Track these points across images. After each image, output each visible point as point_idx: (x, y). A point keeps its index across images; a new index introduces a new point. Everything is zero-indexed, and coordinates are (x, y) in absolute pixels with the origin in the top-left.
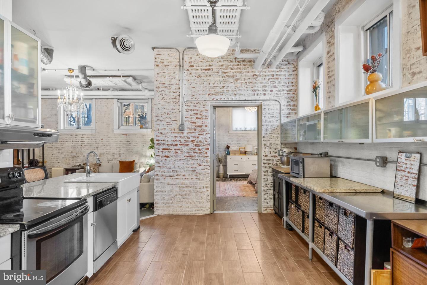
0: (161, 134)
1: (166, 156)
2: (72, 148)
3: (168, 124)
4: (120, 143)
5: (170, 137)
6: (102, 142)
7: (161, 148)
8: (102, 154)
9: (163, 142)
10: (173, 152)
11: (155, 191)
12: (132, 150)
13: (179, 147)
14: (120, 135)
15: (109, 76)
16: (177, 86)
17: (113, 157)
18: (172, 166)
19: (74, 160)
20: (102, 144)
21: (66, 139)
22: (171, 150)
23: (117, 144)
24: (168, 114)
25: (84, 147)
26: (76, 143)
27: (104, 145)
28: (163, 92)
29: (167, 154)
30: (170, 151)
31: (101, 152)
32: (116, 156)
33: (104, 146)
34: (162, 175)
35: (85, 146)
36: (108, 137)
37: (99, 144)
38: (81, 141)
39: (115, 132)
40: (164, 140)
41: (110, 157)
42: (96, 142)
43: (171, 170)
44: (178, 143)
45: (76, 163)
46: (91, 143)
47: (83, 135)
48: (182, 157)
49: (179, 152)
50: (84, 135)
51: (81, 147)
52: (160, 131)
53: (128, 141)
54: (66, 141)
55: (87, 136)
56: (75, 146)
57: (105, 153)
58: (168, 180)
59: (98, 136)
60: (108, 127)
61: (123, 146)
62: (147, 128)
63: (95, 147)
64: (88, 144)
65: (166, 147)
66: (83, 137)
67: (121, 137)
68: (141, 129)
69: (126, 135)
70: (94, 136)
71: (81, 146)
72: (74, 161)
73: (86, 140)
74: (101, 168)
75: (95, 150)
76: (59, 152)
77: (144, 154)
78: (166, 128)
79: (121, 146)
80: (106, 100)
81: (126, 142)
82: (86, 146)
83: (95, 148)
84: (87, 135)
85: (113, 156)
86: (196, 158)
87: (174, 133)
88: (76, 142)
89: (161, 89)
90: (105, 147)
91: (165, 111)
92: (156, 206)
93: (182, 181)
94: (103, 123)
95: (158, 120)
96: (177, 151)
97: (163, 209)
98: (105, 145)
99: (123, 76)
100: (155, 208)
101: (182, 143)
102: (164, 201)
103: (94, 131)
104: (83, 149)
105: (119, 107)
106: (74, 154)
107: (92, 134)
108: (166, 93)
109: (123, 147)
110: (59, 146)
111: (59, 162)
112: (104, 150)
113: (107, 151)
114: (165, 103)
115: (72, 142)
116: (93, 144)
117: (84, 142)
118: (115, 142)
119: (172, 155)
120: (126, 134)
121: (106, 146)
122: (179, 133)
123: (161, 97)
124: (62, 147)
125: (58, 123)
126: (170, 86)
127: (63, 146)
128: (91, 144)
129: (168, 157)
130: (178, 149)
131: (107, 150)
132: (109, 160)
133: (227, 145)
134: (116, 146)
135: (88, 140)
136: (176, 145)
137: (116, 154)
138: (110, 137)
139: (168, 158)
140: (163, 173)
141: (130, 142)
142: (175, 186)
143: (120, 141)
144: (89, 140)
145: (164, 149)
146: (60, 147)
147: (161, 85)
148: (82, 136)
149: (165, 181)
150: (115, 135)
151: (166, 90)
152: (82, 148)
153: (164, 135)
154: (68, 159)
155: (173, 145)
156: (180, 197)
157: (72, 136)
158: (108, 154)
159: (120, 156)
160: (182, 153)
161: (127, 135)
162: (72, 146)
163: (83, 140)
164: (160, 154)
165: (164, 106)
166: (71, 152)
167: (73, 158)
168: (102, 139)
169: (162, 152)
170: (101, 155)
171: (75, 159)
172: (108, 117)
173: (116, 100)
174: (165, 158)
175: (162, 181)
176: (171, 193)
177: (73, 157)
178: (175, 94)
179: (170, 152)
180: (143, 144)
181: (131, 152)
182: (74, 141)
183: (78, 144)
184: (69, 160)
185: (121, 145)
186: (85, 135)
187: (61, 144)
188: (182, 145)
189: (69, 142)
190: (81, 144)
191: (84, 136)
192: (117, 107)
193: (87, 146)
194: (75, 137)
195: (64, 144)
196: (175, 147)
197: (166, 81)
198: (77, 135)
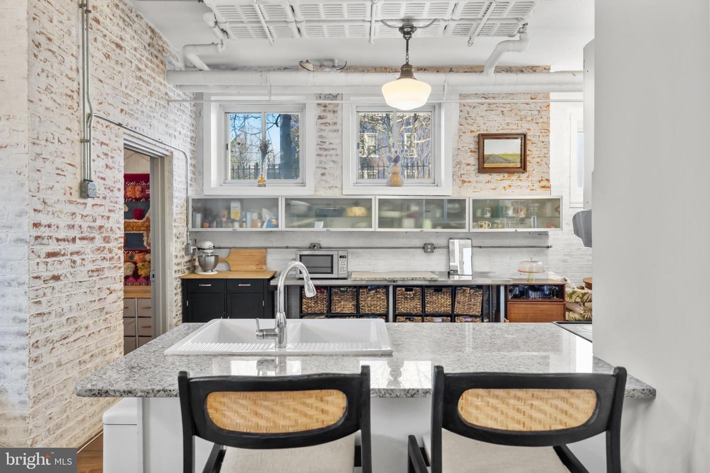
0: (44, 202)
1: (55, 277)
3: (60, 172)
7: (42, 250)
9: (48, 232)
10: (67, 262)
13: (78, 245)
18: (65, 306)
22: (64, 255)
24: (59, 142)
30: (61, 259)
34: (48, 341)
40: (49, 226)
43: (64, 319)
44: (76, 235)
49: (78, 260)
52: (41, 196)
58: (59, 351)
65: (53, 246)
78: (56, 185)
86: (107, 273)
87: (68, 202)
96: (74, 258)
101: (83, 235)
119: (65, 272)
122: (78, 203)
123: (44, 80)
129: (58, 278)
130: (77, 253)
139: (59, 283)
140: (48, 335)
145: (47, 255)
149: (53, 358)
153: (49, 209)
155: (68, 241)
160: (84, 263)
164: (43, 270)
169: (46, 263)
174: (52, 283)
179: (61, 262)
188: (84, 238)
196: (72, 247)
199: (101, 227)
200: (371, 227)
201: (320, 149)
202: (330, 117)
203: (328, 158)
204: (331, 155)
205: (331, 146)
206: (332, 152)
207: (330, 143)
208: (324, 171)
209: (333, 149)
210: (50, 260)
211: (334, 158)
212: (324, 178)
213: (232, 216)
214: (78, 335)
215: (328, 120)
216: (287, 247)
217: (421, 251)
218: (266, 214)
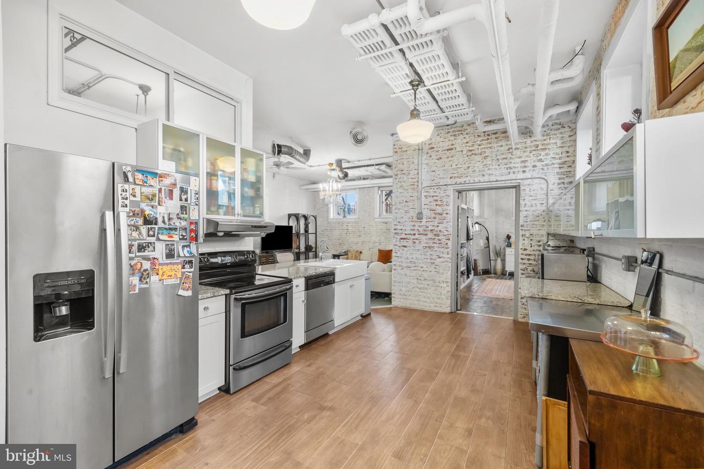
0: (399, 222)
1: (403, 246)
2: (339, 236)
3: (407, 212)
4: (380, 231)
5: (408, 226)
6: (364, 230)
7: (399, 237)
9: (400, 231)
10: (411, 242)
11: (393, 282)
13: (417, 236)
14: (380, 223)
15: (364, 166)
16: (416, 171)
18: (410, 257)
20: (364, 232)
21: (334, 228)
22: (409, 239)
23: (377, 232)
24: (406, 202)
28: (401, 179)
29: (404, 243)
30: (408, 240)
32: (375, 245)
34: (400, 265)
35: (350, 234)
36: (370, 225)
37: (361, 232)
38: (347, 229)
39: (376, 220)
40: (401, 230)
41: (371, 245)
42: (359, 230)
43: (409, 261)
44: (417, 233)
45: (343, 250)
46: (354, 231)
48: (420, 247)
49: (417, 242)
52: (398, 220)
53: (388, 230)
56: (341, 233)
58: (406, 271)
59: (361, 225)
60: (369, 215)
61: (383, 234)
63: (358, 235)
64: (352, 232)
65: (403, 236)
66: (348, 226)
67: (381, 225)
70: (357, 225)
71: (347, 234)
72: (341, 248)
73: (350, 228)
74: (362, 256)
75: (358, 238)
78: (404, 217)
79: (381, 234)
80: (368, 188)
81: (386, 230)
86: (436, 249)
87: (412, 221)
88: (343, 230)
89: (399, 176)
90: (366, 235)
91: (403, 198)
92: (393, 297)
93: (420, 273)
94: (365, 211)
95: (396, 208)
96: (415, 241)
97: (401, 300)
98: (367, 233)
99: (376, 165)
100: (393, 299)
102: (402, 293)
103: (357, 220)
104: (348, 237)
105: (380, 196)
106: (340, 241)
107: (355, 222)
108: (404, 180)
112: (365, 238)
114: (402, 191)
115: (339, 230)
116: (356, 232)
117: (349, 230)
118: (376, 230)
119: (409, 245)
122: (417, 221)
123: (399, 184)
125: (328, 213)
126: (408, 172)
129: (405, 247)
130: (417, 239)
131: (369, 238)
132: (370, 248)
133: (508, 235)
134: (376, 234)
136: (414, 234)
137: (376, 243)
140: (400, 264)
142: (412, 278)
144: (353, 228)
145: (401, 239)
147: (399, 172)
149: (402, 272)
150: (376, 224)
151: (405, 177)
153: (402, 224)
155: (411, 235)
156: (418, 290)
157: (339, 225)
158: (370, 242)
159: (379, 245)
160: (420, 243)
161: (386, 223)
162: (339, 233)
164: (398, 243)
165: (403, 194)
166: (339, 239)
167: (340, 245)
168: (364, 228)
169: (400, 241)
172: (370, 205)
173: (377, 188)
174: (402, 248)
175: (400, 271)
176: (408, 285)
178: (413, 180)
179: (407, 242)
182: (341, 230)
183: (344, 232)
186: (350, 223)
188: (421, 234)
189: (336, 231)
190: (347, 232)
191: (349, 224)
192: (378, 195)
193: (352, 234)
194: (342, 226)
196: (413, 237)
197: (405, 167)
198: (343, 224)
199: (431, 230)
214: (416, 268)
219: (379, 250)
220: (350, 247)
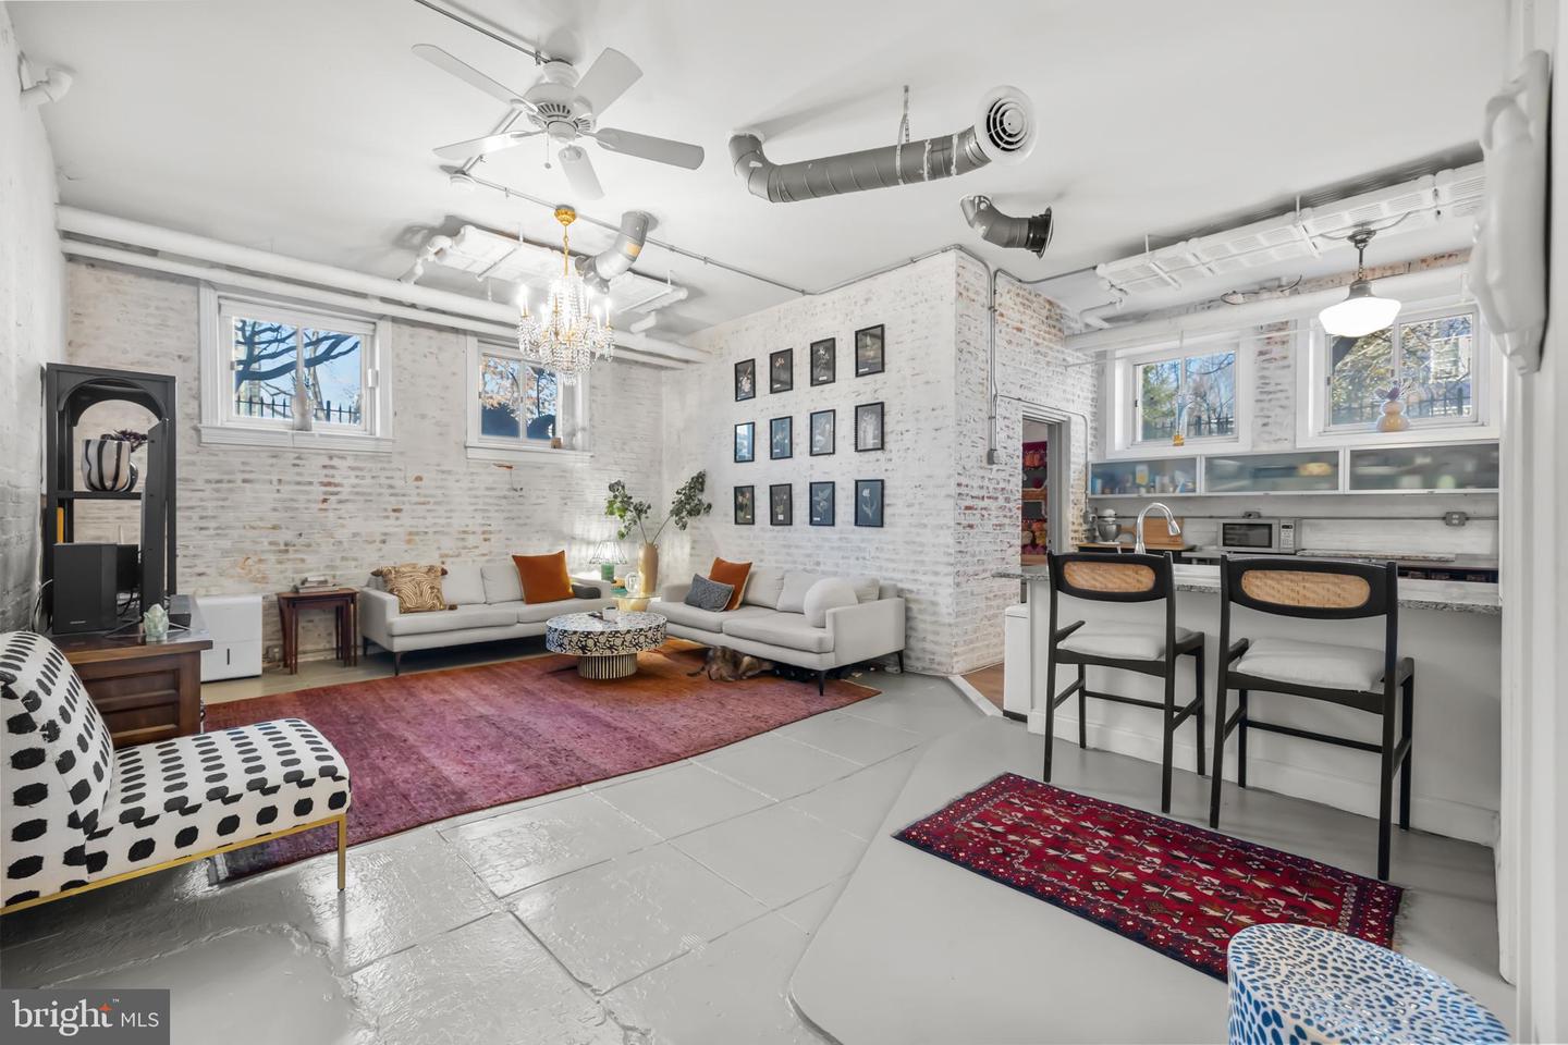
1: (969, 526)
2: (275, 510)
3: (975, 445)
4: (487, 493)
5: (974, 479)
6: (418, 488)
7: (963, 504)
8: (417, 533)
9: (966, 491)
10: (978, 515)
12: (528, 518)
13: (986, 502)
14: (488, 466)
17: (461, 544)
19: (288, 560)
20: (418, 494)
21: (243, 471)
22: (976, 509)
23: (476, 497)
25: (339, 506)
26: (301, 491)
27: (422, 500)
28: (967, 365)
29: (972, 518)
30: (975, 512)
31: (411, 526)
32: (471, 540)
33: (424, 504)
34: (965, 573)
35: (340, 502)
36: (443, 472)
37: (404, 495)
38: (326, 480)
39: (471, 453)
40: (967, 486)
42: (391, 487)
43: (976, 559)
44: (984, 494)
46: (369, 490)
47: (331, 458)
48: (990, 526)
49: (987, 514)
50: (335, 459)
51: (324, 506)
53: (516, 490)
54: (245, 481)
55: (350, 462)
56: (292, 500)
57: (431, 530)
58: (972, 583)
59: (402, 467)
60: (441, 434)
61: (497, 505)
62: (573, 448)
63: (390, 507)
64: (357, 493)
65: (969, 501)
66: (333, 467)
67: (491, 474)
68: (554, 450)
69: (508, 467)
70: (385, 465)
71: (325, 501)
72: (289, 566)
73: (345, 478)
75: (387, 517)
76: (201, 529)
77: (566, 530)
78: (972, 455)
79: (490, 504)
80: (435, 333)
81: (509, 490)
82: (347, 501)
83: (386, 510)
84: (349, 458)
85: (463, 539)
87: (980, 468)
88: (299, 483)
89: (964, 356)
90: (428, 507)
91: (970, 411)
93: (989, 585)
94: (423, 417)
96: (983, 512)
98: (432, 500)
101: (990, 495)
103: (386, 447)
104: (331, 514)
106: (286, 536)
107: (375, 456)
108: (971, 368)
109: (496, 508)
110: (202, 500)
111: (200, 575)
112: (424, 518)
113: (437, 521)
114: (969, 393)
115: (275, 483)
116: (380, 495)
117: (336, 485)
118: (470, 489)
119: (977, 522)
120: (508, 464)
121: (436, 503)
122: (986, 469)
123: (965, 375)
124: (222, 507)
126: (975, 351)
127: (225, 499)
128: (370, 494)
129: (972, 526)
130: (987, 509)
131: (439, 517)
132: (447, 556)
134: (472, 504)
135: (354, 481)
136: (984, 498)
137: (474, 533)
138: (449, 472)
139: (973, 530)
140: (966, 568)
141: (520, 493)
142: (981, 597)
143: (488, 489)
144: (363, 478)
145: (965, 508)
146: (209, 504)
148: (328, 462)
149: (968, 588)
150: (468, 467)
151: (972, 360)
152: (325, 510)
153: (967, 474)
154: (255, 558)
155: (979, 498)
157: (274, 461)
159: (485, 540)
160: (990, 517)
161: (511, 467)
162: (275, 500)
163: (333, 477)
164: (963, 519)
165: (969, 401)
166: (274, 528)
167: (280, 551)
168: (419, 479)
169: (965, 514)
170: (416, 538)
171: (291, 555)
172: (443, 398)
173: (474, 339)
174: (968, 529)
175: (965, 587)
177: (282, 547)
178: (982, 374)
179: (974, 515)
180: (563, 499)
181: (525, 524)
182: (289, 483)
183: (307, 493)
184: (261, 561)
185: (491, 501)
186: (343, 458)
187: (217, 490)
188: (989, 498)
189: (257, 486)
190: (325, 493)
191: (335, 462)
193: (353, 501)
194: (294, 465)
195: (231, 490)
196: (981, 504)
198: (302, 456)
199: (1003, 489)
200: (1337, 489)
201: (1262, 392)
202: (1277, 351)
203: (1273, 403)
204: (1278, 399)
205: (1279, 387)
206: (1279, 395)
207: (1277, 384)
208: (1266, 420)
209: (1281, 391)
210: (967, 512)
211: (1284, 402)
212: (1266, 428)
213: (1138, 481)
215: (1272, 356)
216: (1211, 517)
217: (1441, 523)
218: (1180, 478)
219: (514, 557)
220: (343, 559)
